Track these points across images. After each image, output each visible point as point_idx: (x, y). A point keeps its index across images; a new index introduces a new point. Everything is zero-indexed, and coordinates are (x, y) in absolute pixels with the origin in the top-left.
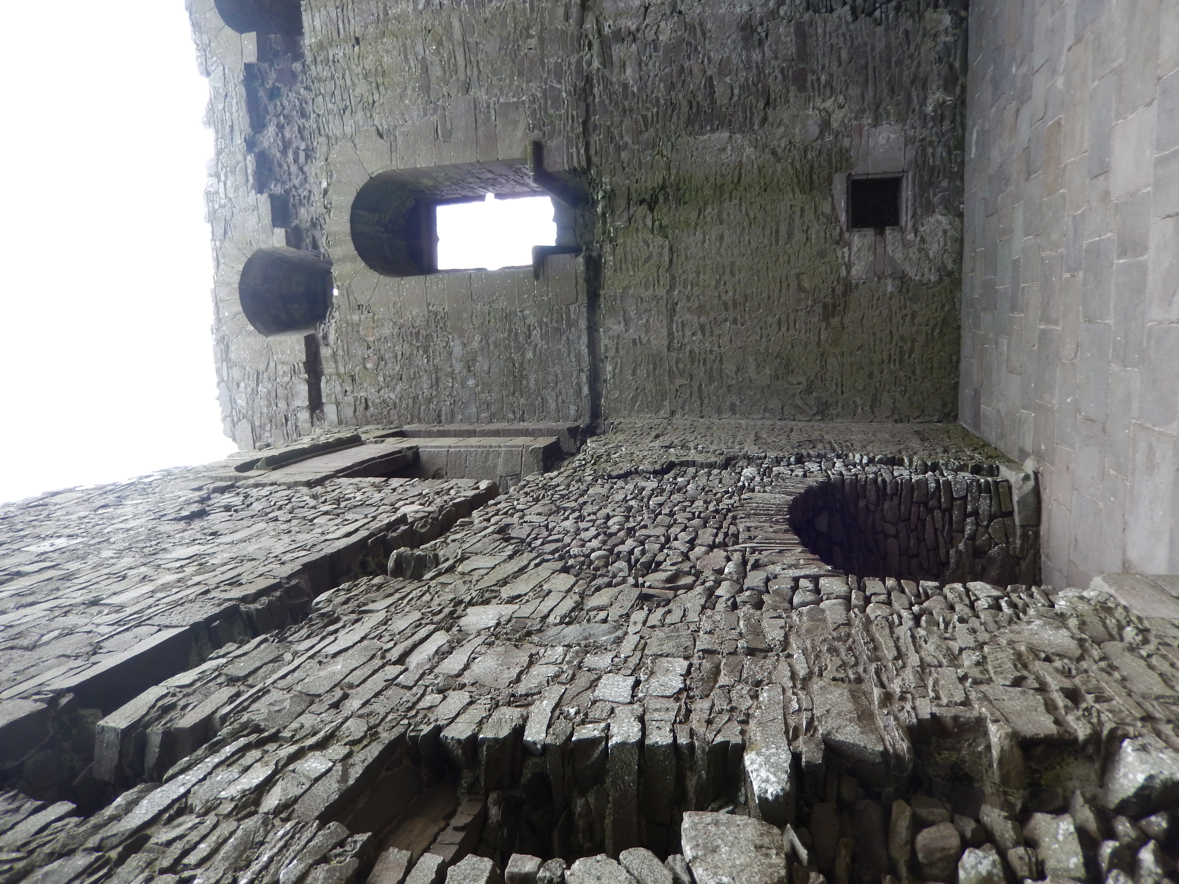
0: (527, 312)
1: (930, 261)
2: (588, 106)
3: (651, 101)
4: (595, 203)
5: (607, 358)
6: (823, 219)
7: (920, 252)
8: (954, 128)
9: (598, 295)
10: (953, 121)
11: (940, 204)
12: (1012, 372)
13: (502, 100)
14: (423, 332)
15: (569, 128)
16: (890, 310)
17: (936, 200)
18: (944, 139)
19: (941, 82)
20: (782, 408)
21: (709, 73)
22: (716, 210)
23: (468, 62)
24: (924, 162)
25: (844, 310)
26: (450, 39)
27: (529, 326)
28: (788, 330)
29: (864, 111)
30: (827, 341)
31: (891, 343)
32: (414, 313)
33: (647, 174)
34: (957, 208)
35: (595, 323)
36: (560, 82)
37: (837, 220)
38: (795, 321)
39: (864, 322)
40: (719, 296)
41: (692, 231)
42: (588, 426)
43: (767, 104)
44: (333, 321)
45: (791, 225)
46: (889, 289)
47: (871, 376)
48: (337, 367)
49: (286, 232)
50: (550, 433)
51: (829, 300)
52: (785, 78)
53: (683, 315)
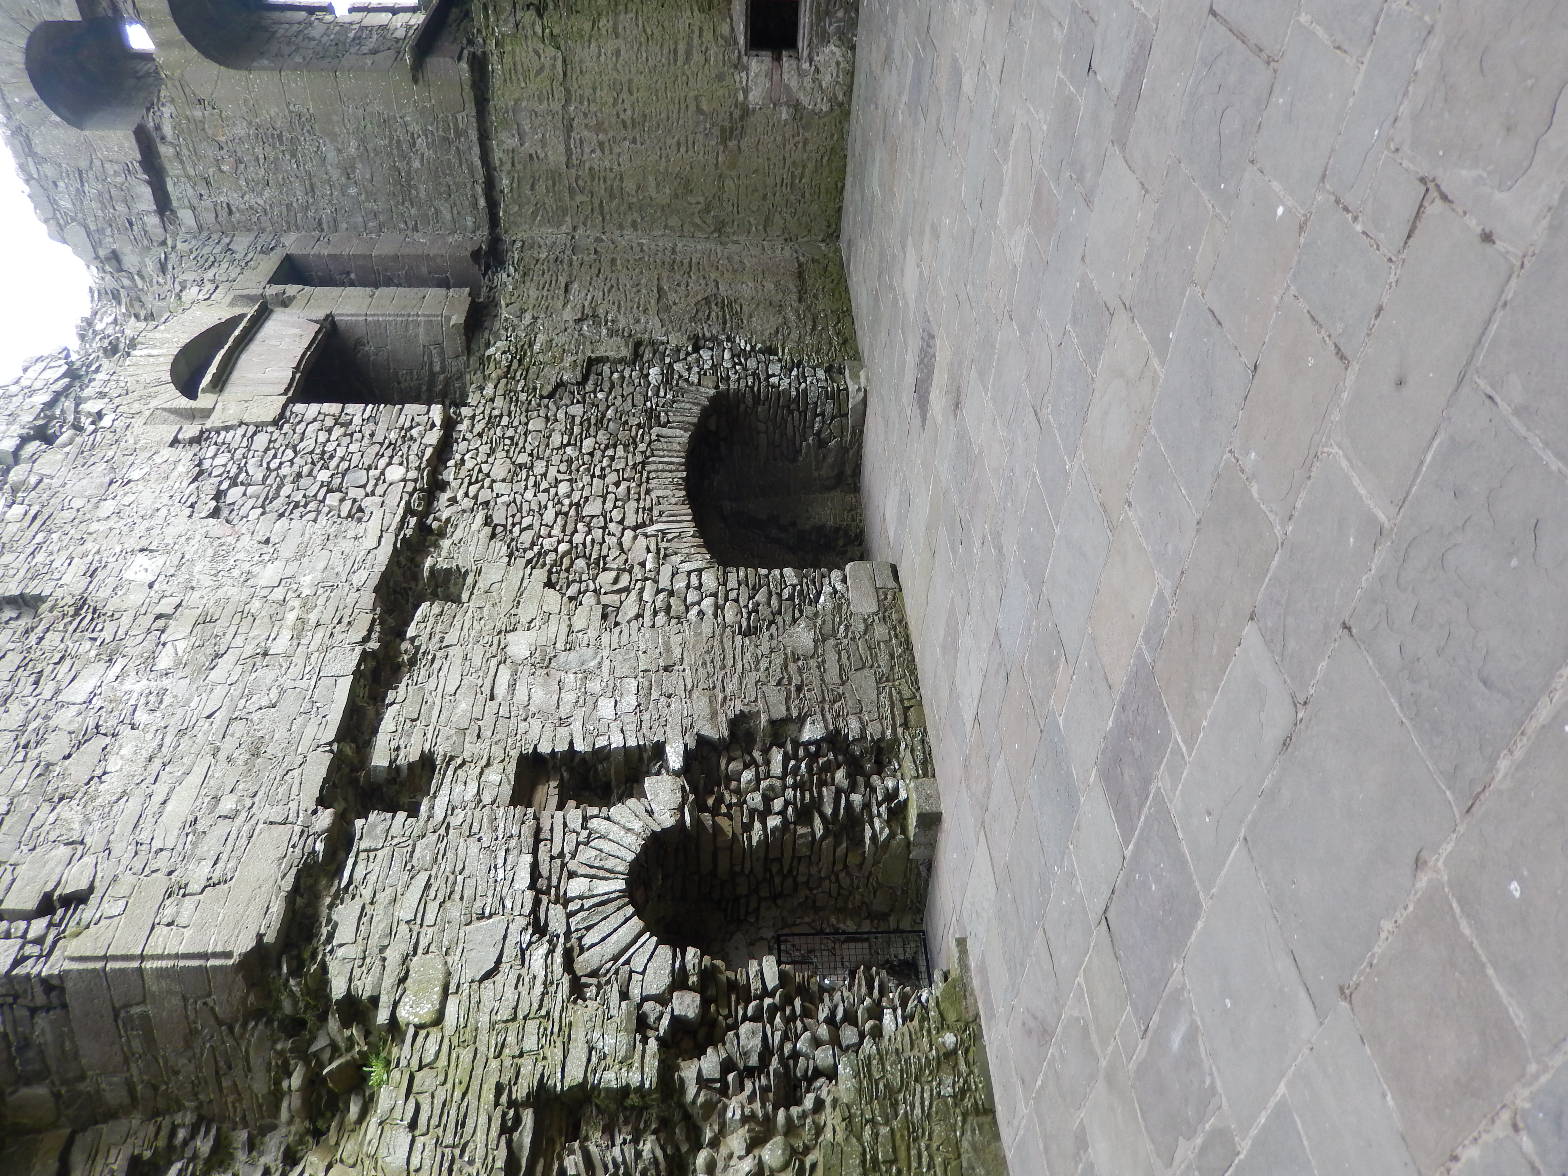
0: (409, 119)
1: (823, 91)
5: (502, 171)
6: (721, 42)
7: (814, 82)
9: (488, 106)
11: (835, 34)
14: (287, 134)
16: (784, 136)
17: (831, 29)
20: (682, 226)
22: (611, 22)
25: (741, 134)
27: (413, 134)
28: (687, 151)
30: (724, 164)
31: (784, 168)
32: (272, 113)
34: (850, 41)
35: (486, 135)
37: (736, 43)
38: (694, 143)
39: (760, 147)
40: (618, 114)
41: (587, 44)
45: (689, 45)
46: (784, 116)
47: (765, 197)
48: (184, 169)
51: (727, 124)
53: (580, 132)
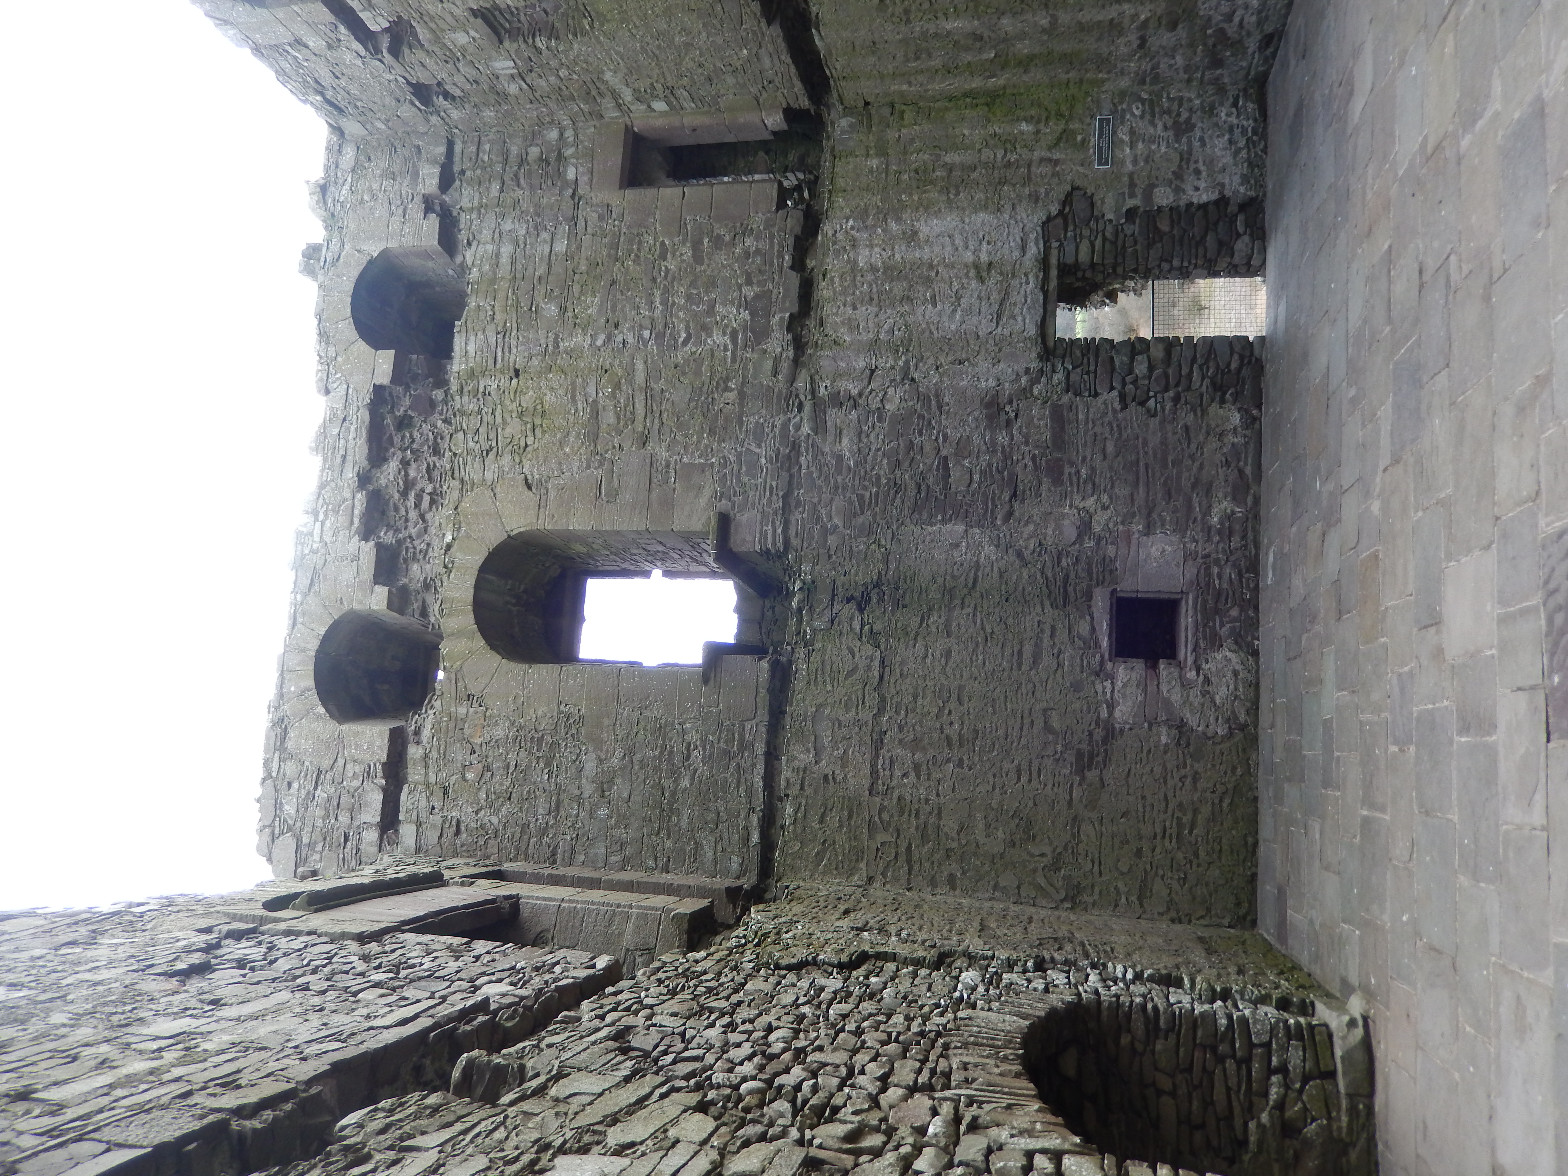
0: (689, 726)
1: (1217, 708)
2: (791, 476)
3: (870, 480)
4: (790, 595)
5: (787, 796)
6: (1079, 643)
7: (1203, 696)
8: (1246, 546)
9: (784, 712)
10: (1244, 537)
11: (1229, 637)
12: (1327, 868)
13: (685, 460)
14: (548, 739)
15: (765, 501)
16: (1165, 768)
17: (1224, 631)
18: (1232, 558)
19: (1229, 489)
20: (1019, 887)
21: (944, 452)
22: (943, 619)
23: (649, 411)
24: (1208, 584)
25: (1105, 762)
26: (631, 382)
27: (689, 744)
28: (1030, 781)
29: (1133, 515)
30: (1081, 801)
31: (1166, 812)
32: (540, 713)
33: (858, 565)
34: (1250, 645)
35: (775, 749)
36: (759, 446)
37: (1098, 645)
38: (1039, 770)
39: (1131, 781)
40: (942, 728)
41: (911, 643)
42: (754, 888)
43: (1014, 495)
44: (431, 712)
45: (1038, 646)
46: (1164, 739)
47: (1139, 853)
48: (426, 774)
49: (390, 592)
50: (701, 893)
51: (1085, 747)
52: (1036, 468)
53: (893, 749)
